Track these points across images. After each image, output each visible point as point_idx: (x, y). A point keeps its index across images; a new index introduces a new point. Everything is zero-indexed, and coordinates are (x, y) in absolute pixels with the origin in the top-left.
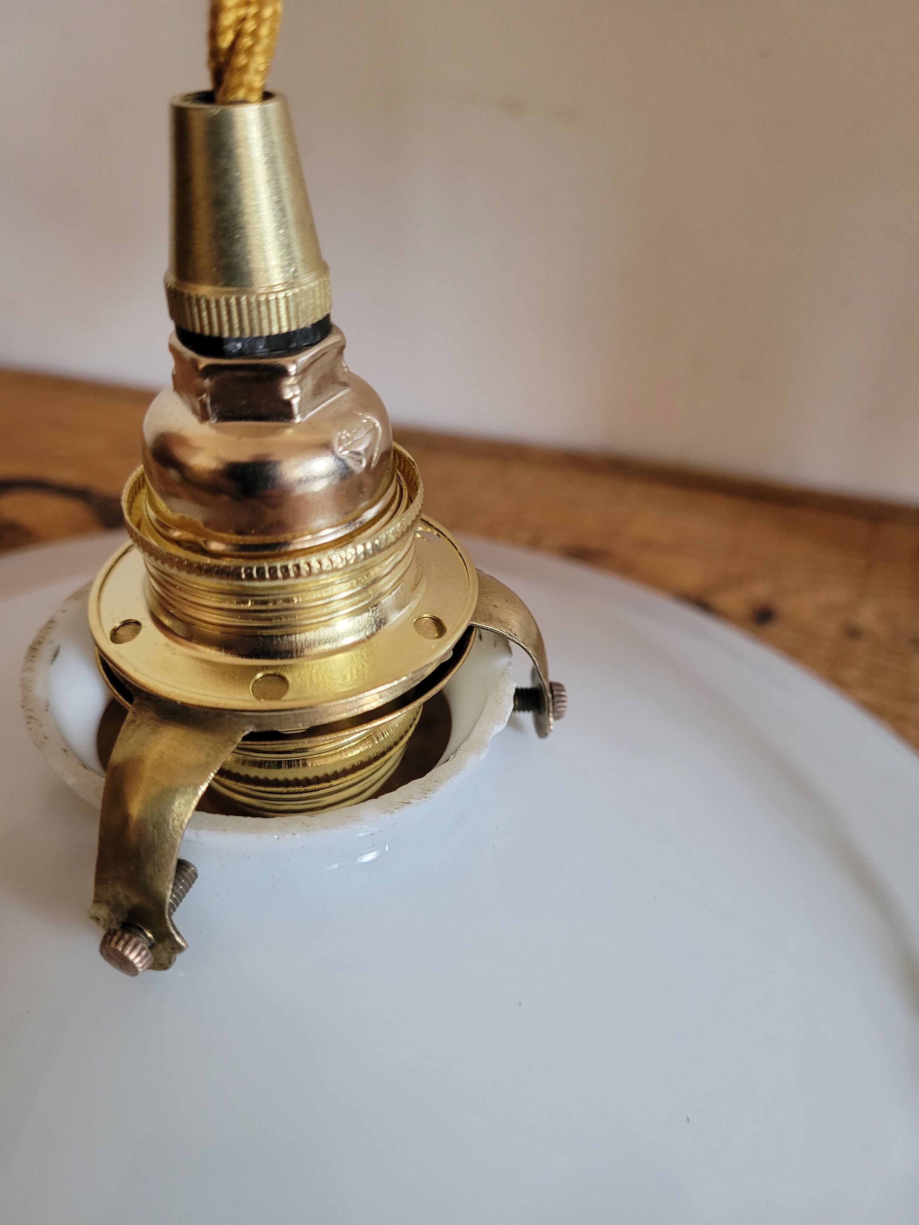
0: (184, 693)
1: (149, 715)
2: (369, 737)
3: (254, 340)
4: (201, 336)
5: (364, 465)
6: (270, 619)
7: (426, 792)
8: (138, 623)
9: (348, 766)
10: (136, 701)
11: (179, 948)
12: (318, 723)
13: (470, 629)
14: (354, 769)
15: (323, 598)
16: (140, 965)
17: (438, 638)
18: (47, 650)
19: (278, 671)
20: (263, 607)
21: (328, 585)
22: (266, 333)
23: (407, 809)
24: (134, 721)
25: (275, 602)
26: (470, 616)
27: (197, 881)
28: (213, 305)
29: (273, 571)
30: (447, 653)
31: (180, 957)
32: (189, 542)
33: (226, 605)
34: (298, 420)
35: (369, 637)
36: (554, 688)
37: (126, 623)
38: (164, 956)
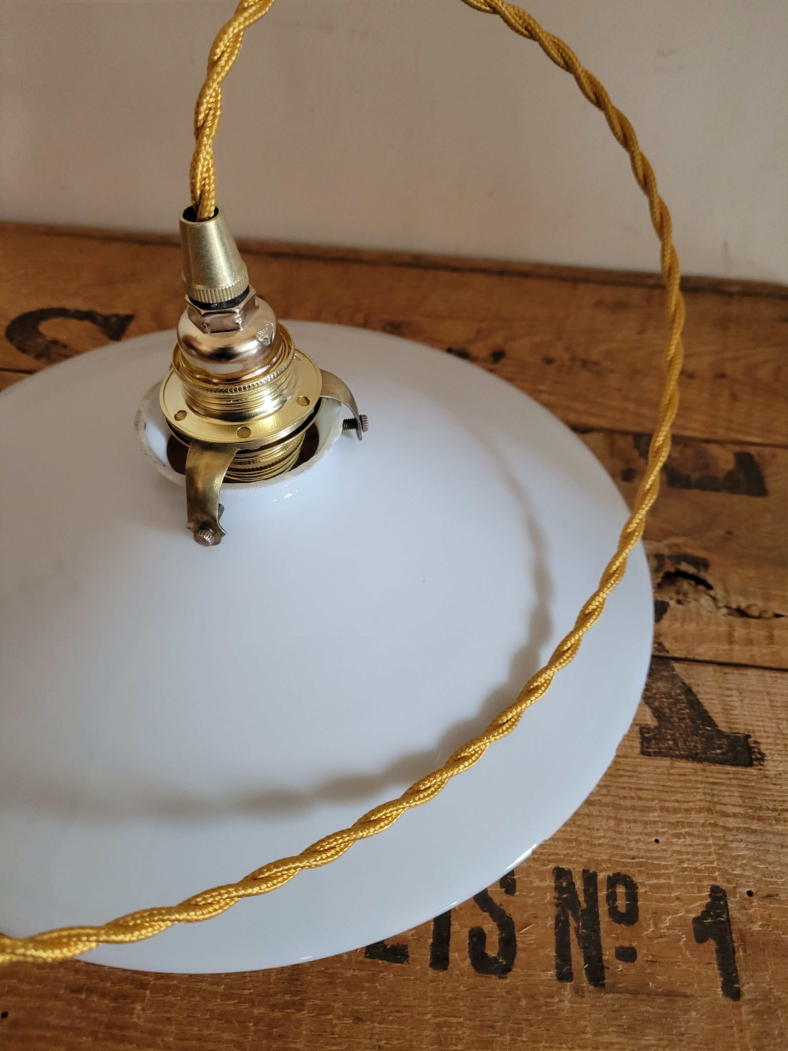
0: (211, 439)
1: (198, 448)
2: (285, 448)
3: (221, 303)
4: (202, 303)
5: (269, 343)
6: (240, 406)
7: (309, 467)
8: (185, 411)
9: (277, 460)
10: (191, 443)
11: (224, 534)
12: (264, 445)
13: (320, 399)
14: (280, 461)
15: (260, 396)
16: (210, 541)
17: (307, 405)
18: (141, 425)
19: (246, 426)
20: (237, 402)
21: (261, 391)
22: (226, 300)
23: (302, 474)
24: (192, 451)
25: (241, 400)
26: (319, 394)
27: (224, 511)
28: (205, 293)
29: (240, 389)
30: (312, 411)
31: (223, 538)
32: (203, 379)
33: (223, 403)
34: (242, 330)
35: (279, 409)
36: (362, 418)
37: (179, 412)
38: (218, 538)
